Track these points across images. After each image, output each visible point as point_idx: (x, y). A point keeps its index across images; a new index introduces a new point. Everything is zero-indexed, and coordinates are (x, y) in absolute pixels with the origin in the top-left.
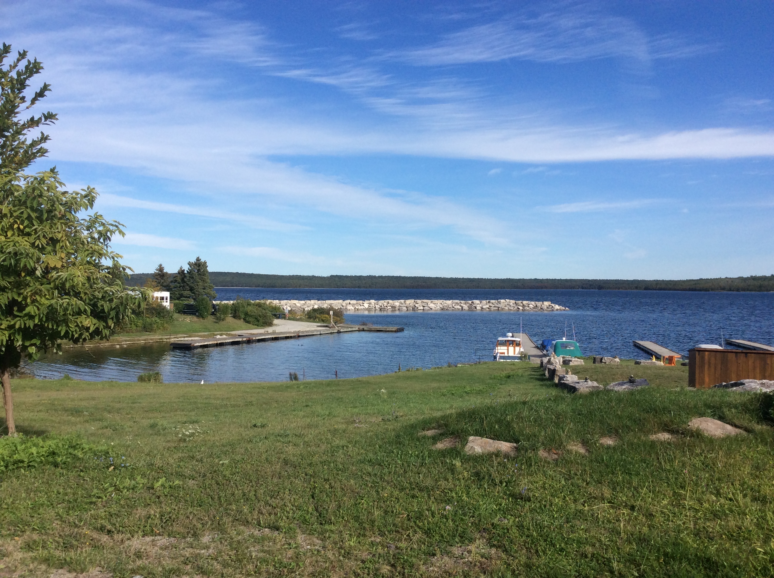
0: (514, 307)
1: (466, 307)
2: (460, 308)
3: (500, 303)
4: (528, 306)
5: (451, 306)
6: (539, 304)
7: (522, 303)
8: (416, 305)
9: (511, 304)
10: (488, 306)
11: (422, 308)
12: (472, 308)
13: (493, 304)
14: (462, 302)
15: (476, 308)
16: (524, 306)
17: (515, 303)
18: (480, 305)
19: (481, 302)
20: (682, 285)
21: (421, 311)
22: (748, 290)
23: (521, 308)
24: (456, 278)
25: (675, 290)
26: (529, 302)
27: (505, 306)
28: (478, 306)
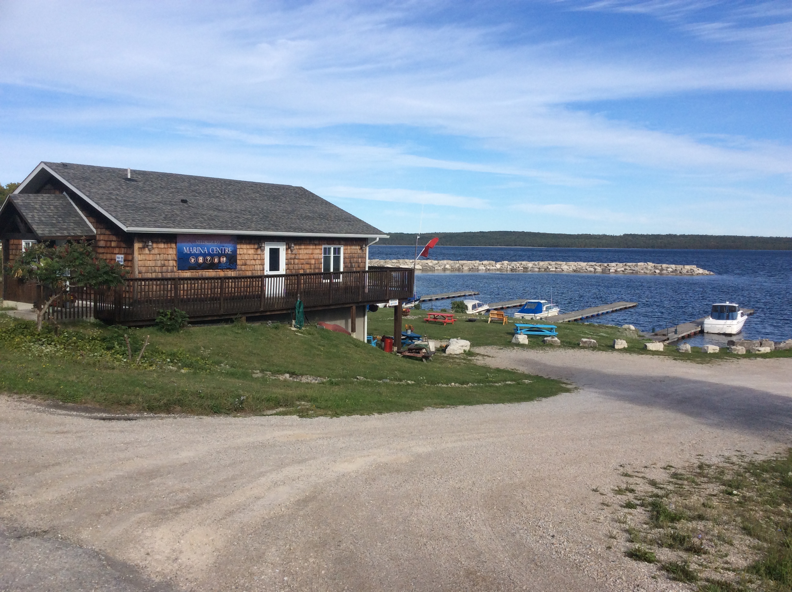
0: (651, 271)
1: (599, 269)
2: (593, 270)
4: (667, 270)
5: (584, 268)
7: (661, 266)
8: (549, 267)
9: (649, 267)
10: (623, 269)
12: (605, 270)
13: (629, 267)
14: (597, 264)
15: (610, 270)
17: (654, 266)
19: (617, 265)
21: (553, 272)
26: (669, 266)
27: (642, 270)
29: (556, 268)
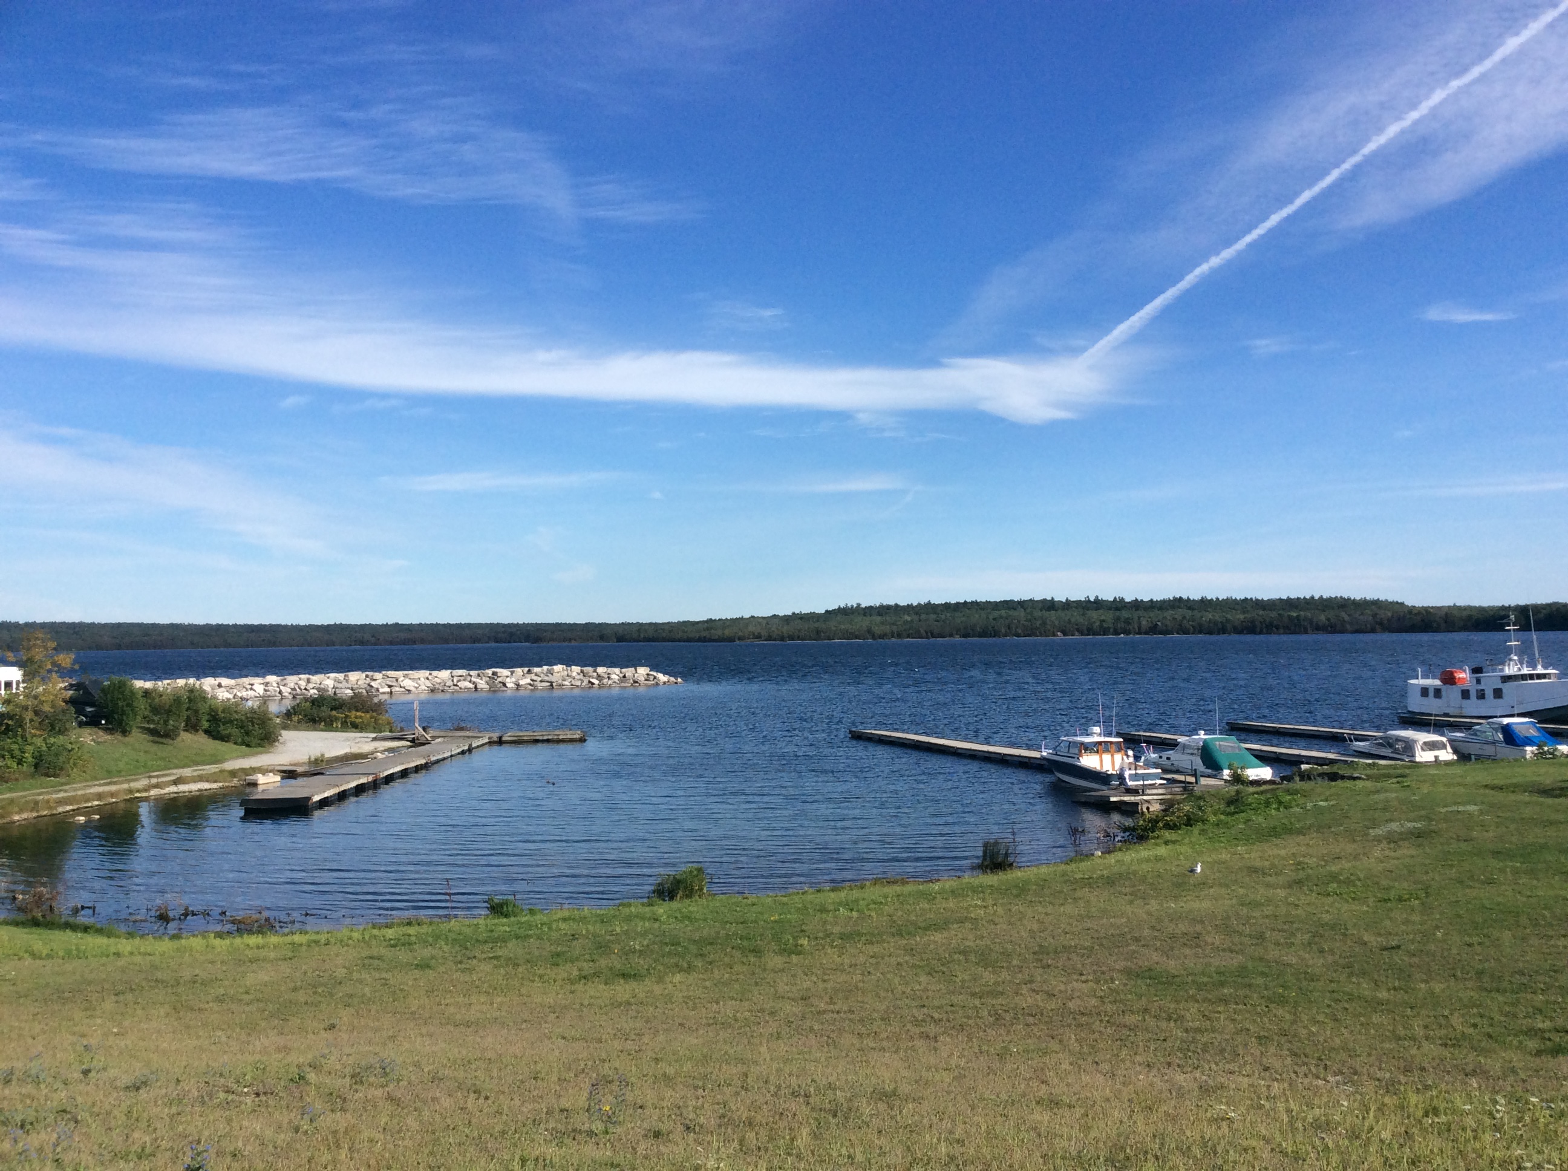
0: (582, 681)
1: (482, 684)
2: (471, 686)
3: (551, 672)
4: (609, 678)
5: (449, 683)
6: (629, 672)
7: (595, 671)
8: (373, 684)
9: (574, 674)
10: (528, 681)
11: (387, 690)
12: (497, 686)
13: (536, 675)
14: (472, 673)
15: (504, 685)
16: (599, 677)
17: (582, 671)
18: (513, 678)
19: (512, 673)
20: (684, 632)
21: (386, 697)
22: (799, 638)
23: (596, 682)
24: (218, 625)
25: (673, 641)
26: (610, 670)
27: (564, 680)
28: (508, 680)
29: (390, 686)
